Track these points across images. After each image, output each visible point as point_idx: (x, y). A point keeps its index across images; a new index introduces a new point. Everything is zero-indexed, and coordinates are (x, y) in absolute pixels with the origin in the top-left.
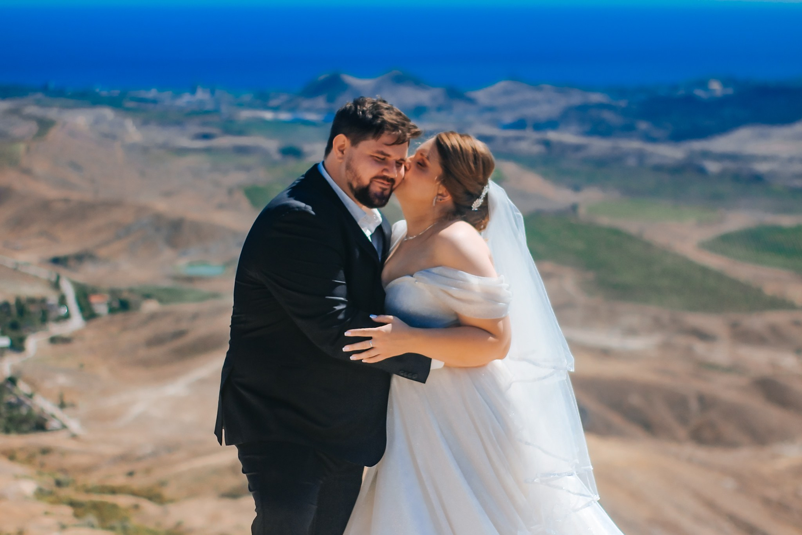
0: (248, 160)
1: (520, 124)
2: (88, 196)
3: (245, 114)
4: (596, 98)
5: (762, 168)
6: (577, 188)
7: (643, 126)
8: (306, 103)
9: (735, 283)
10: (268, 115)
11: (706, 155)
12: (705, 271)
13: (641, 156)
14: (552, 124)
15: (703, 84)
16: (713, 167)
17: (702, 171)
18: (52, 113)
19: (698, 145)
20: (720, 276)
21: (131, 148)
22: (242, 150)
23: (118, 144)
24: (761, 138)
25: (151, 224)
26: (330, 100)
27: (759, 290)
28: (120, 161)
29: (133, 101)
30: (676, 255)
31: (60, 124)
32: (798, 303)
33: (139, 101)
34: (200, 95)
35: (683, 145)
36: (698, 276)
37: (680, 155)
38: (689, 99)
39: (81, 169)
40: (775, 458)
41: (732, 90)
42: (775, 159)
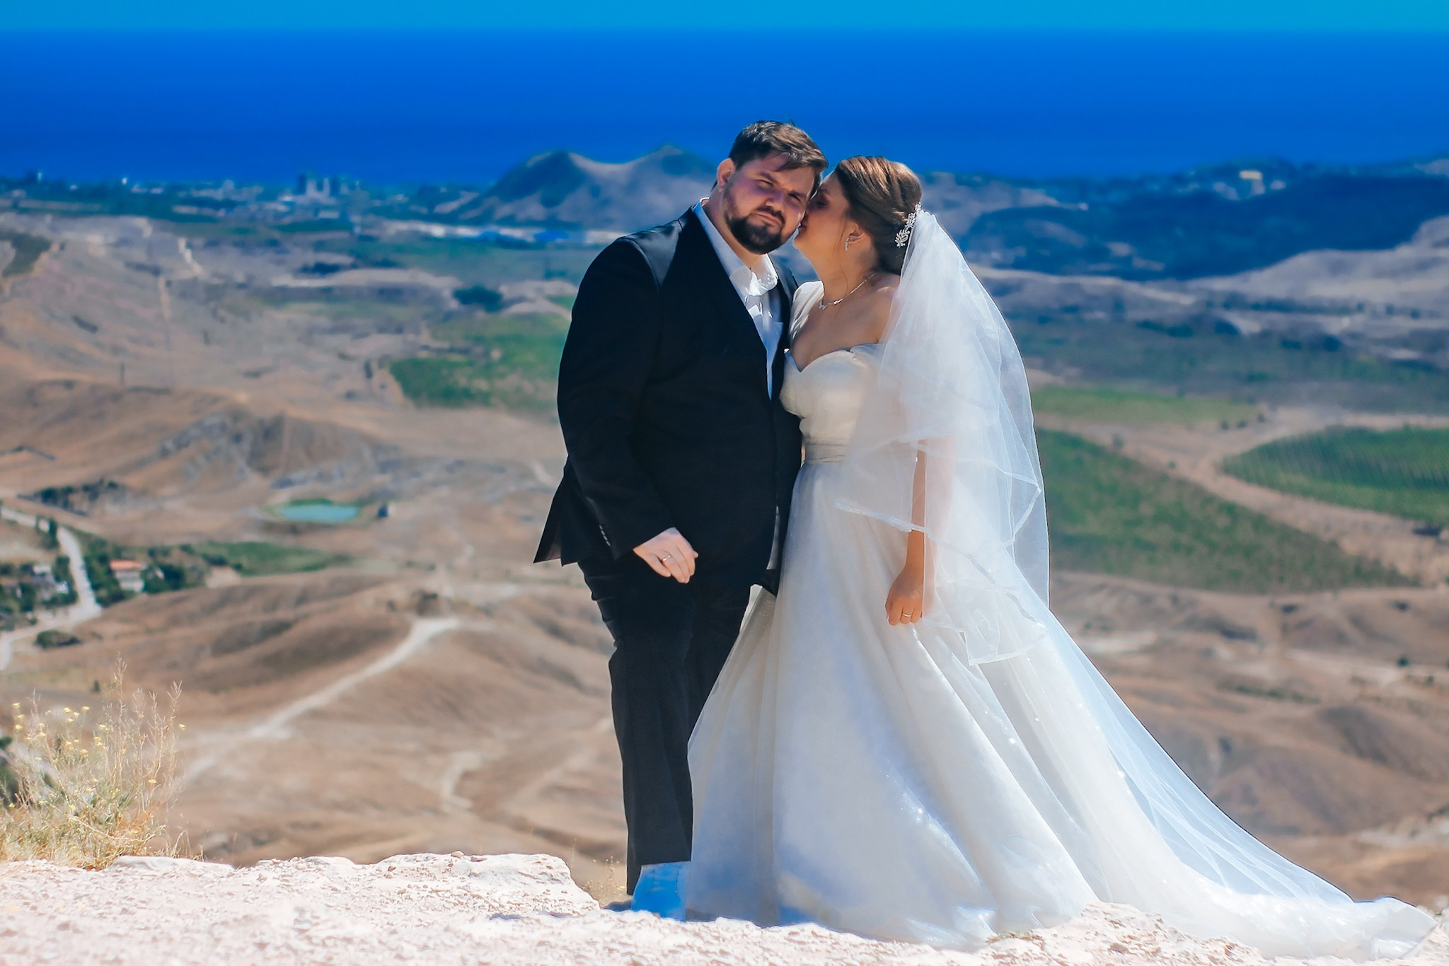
0: (398, 312)
2: (109, 379)
3: (397, 228)
4: (1036, 198)
5: (1336, 326)
7: (1121, 249)
8: (505, 210)
9: (1287, 534)
10: (438, 231)
11: (1234, 302)
12: (1231, 510)
13: (1118, 304)
15: (1229, 173)
16: (1247, 324)
17: (1228, 330)
18: (41, 227)
19: (1222, 285)
20: (1260, 522)
21: (186, 291)
22: (390, 294)
23: (161, 282)
24: (1337, 270)
25: (223, 427)
26: (549, 203)
27: (1334, 544)
28: (167, 313)
29: (188, 201)
30: (1182, 483)
31: (55, 248)
32: (1404, 568)
33: (201, 203)
34: (312, 193)
35: (1195, 284)
36: (1223, 521)
37: (1187, 300)
38: (1205, 201)
39: (93, 329)
40: (1363, 849)
41: (1278, 185)
42: (1360, 309)
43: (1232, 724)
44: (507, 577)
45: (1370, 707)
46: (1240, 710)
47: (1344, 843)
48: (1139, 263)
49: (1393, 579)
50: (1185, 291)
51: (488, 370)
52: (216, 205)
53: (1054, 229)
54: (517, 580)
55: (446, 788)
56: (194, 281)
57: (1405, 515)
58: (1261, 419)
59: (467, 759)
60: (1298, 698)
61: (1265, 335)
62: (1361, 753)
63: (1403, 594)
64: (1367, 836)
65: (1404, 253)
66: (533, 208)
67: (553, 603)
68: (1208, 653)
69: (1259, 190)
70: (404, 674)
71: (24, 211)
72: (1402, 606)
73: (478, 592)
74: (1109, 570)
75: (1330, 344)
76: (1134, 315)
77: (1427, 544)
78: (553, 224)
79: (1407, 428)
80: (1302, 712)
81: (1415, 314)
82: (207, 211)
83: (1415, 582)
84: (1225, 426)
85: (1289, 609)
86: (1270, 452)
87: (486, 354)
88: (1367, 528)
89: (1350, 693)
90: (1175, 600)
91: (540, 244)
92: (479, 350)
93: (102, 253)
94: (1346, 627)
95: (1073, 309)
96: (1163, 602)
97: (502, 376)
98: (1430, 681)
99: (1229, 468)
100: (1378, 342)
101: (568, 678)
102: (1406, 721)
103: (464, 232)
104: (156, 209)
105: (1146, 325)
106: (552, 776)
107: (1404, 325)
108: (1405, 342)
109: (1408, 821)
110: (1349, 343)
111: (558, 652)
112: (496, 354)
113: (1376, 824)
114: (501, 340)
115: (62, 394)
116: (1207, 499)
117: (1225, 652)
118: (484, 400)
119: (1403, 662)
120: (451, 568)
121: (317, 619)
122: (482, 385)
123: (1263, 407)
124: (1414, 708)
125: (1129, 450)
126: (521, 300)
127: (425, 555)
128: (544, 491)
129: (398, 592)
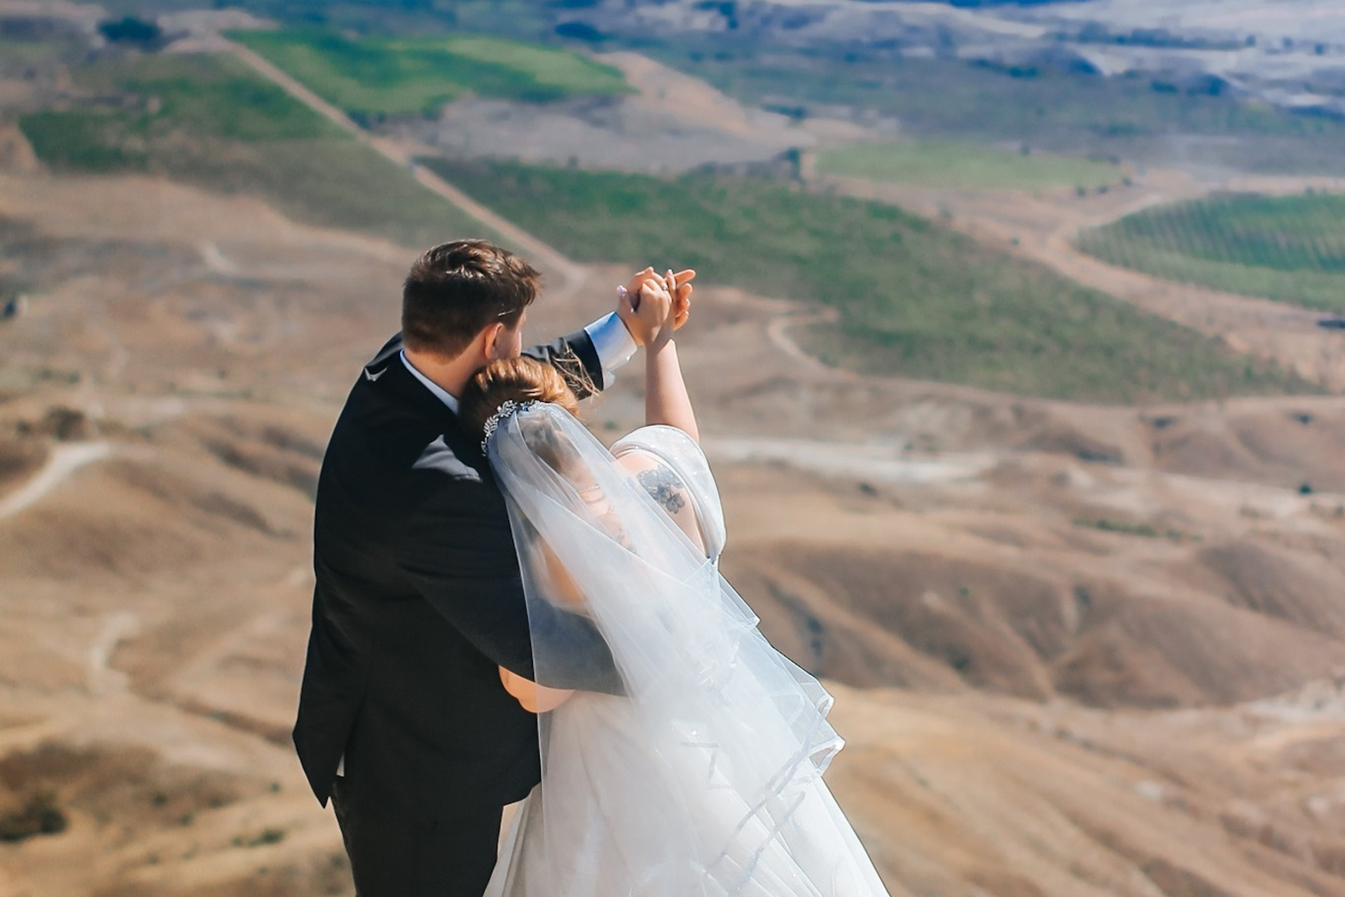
0: (32, 53)
5: (1219, 63)
6: (798, 114)
9: (1160, 328)
11: (1092, 34)
12: (1091, 299)
13: (946, 38)
16: (1108, 62)
17: (1085, 68)
20: (1126, 314)
27: (1219, 341)
30: (1027, 264)
32: (1306, 370)
35: (1040, 11)
36: (1078, 313)
37: (1033, 32)
40: (1256, 723)
42: (1251, 42)
43: (1092, 569)
44: (171, 389)
45: (1273, 550)
46: (1100, 551)
47: (1232, 718)
49: (1293, 384)
50: (1029, 20)
51: (143, 125)
54: (187, 394)
55: (96, 658)
57: (1307, 304)
58: (1127, 182)
59: (122, 623)
60: (1175, 537)
61: (1130, 75)
62: (1253, 605)
63: (1305, 403)
64: (1260, 708)
67: (229, 423)
68: (1060, 480)
70: (44, 515)
72: (1304, 419)
73: (135, 410)
74: (936, 376)
75: (1214, 86)
76: (967, 51)
77: (1338, 340)
79: (1310, 191)
80: (1179, 554)
81: (1320, 49)
83: (1321, 388)
84: (1081, 193)
85: (1161, 423)
86: (1137, 226)
87: (142, 105)
88: (1261, 321)
89: (1238, 529)
90: (1019, 412)
92: (132, 99)
94: (1234, 445)
95: (891, 44)
96: (1005, 415)
97: (163, 133)
98: (1340, 511)
99: (1085, 246)
100: (1272, 84)
101: (249, 517)
102: (1309, 563)
105: (981, 63)
106: (232, 642)
107: (1304, 63)
109: (1313, 689)
110: (1236, 84)
111: (238, 485)
112: (154, 105)
113: (1272, 692)
114: (161, 87)
116: (1060, 284)
117: (1081, 477)
118: (137, 164)
119: (1305, 490)
120: (100, 380)
122: (135, 144)
123: (1127, 167)
124: (1320, 546)
125: (961, 223)
126: (184, 34)
127: (64, 362)
128: (217, 279)
129: (32, 410)
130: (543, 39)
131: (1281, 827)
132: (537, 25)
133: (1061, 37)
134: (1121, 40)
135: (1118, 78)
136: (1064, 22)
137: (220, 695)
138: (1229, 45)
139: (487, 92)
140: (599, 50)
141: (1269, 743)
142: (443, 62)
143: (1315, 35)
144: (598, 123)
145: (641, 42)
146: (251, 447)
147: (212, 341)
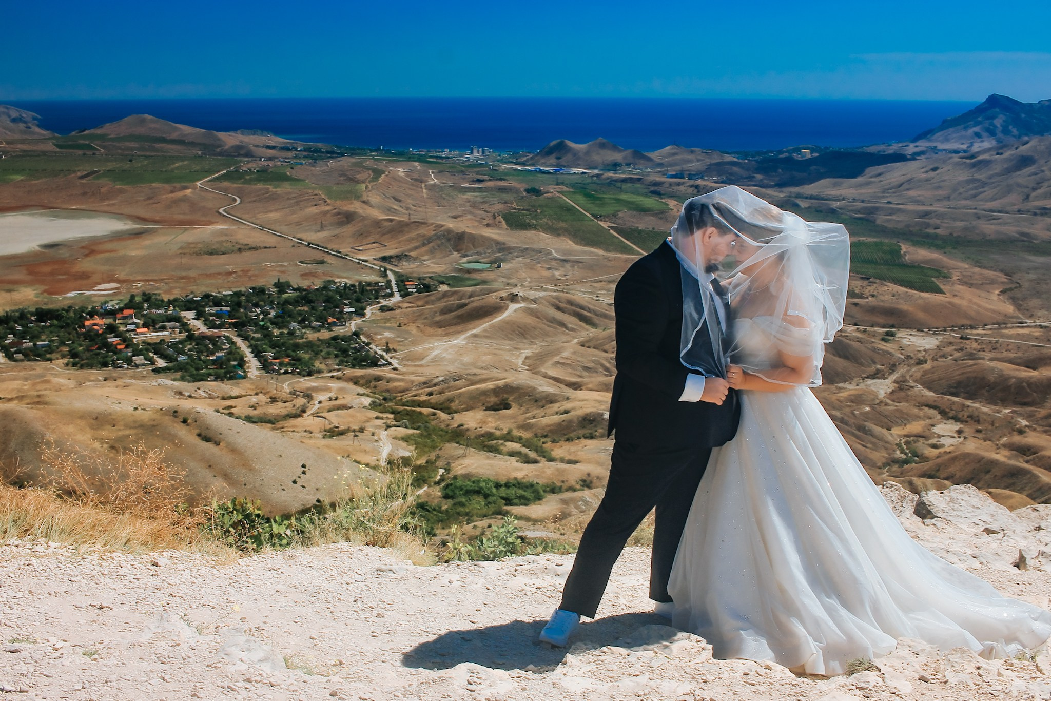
0: (506, 197)
1: (680, 175)
2: (405, 219)
3: (504, 166)
4: (729, 158)
5: (835, 205)
7: (759, 177)
8: (543, 161)
10: (519, 168)
11: (799, 196)
14: (700, 175)
15: (798, 150)
16: (803, 204)
17: (796, 206)
18: (382, 166)
19: (795, 190)
21: (432, 188)
22: (502, 190)
23: (423, 185)
24: (835, 185)
25: (444, 235)
26: (558, 158)
28: (425, 196)
29: (432, 157)
31: (387, 173)
32: (857, 291)
33: (437, 157)
34: (476, 154)
35: (784, 189)
37: (782, 195)
38: (789, 160)
39: (400, 201)
41: (817, 155)
42: (843, 199)
44: (542, 289)
45: (843, 339)
47: (833, 387)
48: (765, 181)
49: (853, 295)
50: (781, 192)
51: (536, 217)
52: (441, 158)
53: (735, 169)
54: (546, 290)
55: (520, 361)
56: (434, 185)
59: (528, 352)
61: (809, 207)
62: (840, 357)
63: (856, 300)
64: (841, 385)
65: (859, 179)
66: (552, 159)
67: (557, 298)
69: (809, 156)
70: (506, 322)
71: (376, 160)
72: (856, 304)
73: (532, 294)
75: (833, 211)
77: (865, 283)
78: (561, 166)
79: (859, 241)
81: (863, 202)
82: (439, 160)
83: (860, 296)
87: (536, 211)
91: (555, 173)
92: (533, 210)
93: (402, 175)
97: (541, 219)
98: (865, 331)
100: (850, 211)
101: (562, 324)
102: (856, 345)
103: (528, 168)
104: (421, 159)
106: (557, 359)
107: (859, 205)
108: (859, 212)
109: (855, 380)
111: (559, 315)
112: (539, 211)
114: (541, 206)
115: (387, 224)
118: (534, 227)
119: (855, 325)
120: (522, 285)
121: (476, 302)
122: (534, 222)
124: (859, 340)
126: (548, 192)
127: (513, 281)
128: (556, 259)
129: (504, 294)
130: (645, 195)
131: (846, 418)
132: (646, 191)
133: (790, 197)
134: (807, 198)
135: (805, 208)
136: (791, 192)
137: (552, 373)
138: (837, 200)
139: (630, 209)
140: (662, 199)
141: (844, 394)
142: (618, 201)
143: (861, 198)
144: (661, 218)
145: (672, 196)
146: (562, 305)
147: (554, 275)
